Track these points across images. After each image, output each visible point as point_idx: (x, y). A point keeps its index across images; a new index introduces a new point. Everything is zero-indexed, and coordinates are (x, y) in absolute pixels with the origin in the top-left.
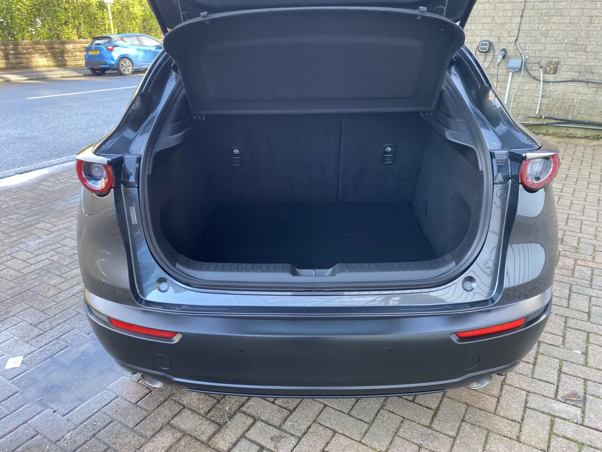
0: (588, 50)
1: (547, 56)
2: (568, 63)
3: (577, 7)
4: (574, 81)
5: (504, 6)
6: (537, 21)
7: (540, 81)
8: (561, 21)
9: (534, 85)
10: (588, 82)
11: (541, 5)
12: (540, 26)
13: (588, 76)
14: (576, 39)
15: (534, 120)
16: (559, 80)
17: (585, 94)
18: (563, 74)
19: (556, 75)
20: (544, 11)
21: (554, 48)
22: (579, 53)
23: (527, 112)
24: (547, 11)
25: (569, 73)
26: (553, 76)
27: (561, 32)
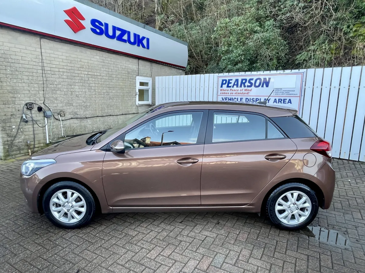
0: (73, 105)
1: (59, 109)
2: (68, 111)
3: (65, 87)
4: (72, 118)
5: (33, 85)
6: (51, 93)
7: (60, 120)
8: (61, 93)
9: (57, 122)
10: (77, 118)
11: (51, 86)
12: (53, 95)
13: (76, 116)
14: (68, 101)
15: (62, 139)
16: (66, 119)
17: (78, 123)
18: (68, 116)
19: (65, 117)
20: (53, 89)
21: (61, 105)
22: (71, 107)
23: (58, 136)
24: (54, 88)
25: (70, 115)
26: (64, 117)
27: (62, 98)
